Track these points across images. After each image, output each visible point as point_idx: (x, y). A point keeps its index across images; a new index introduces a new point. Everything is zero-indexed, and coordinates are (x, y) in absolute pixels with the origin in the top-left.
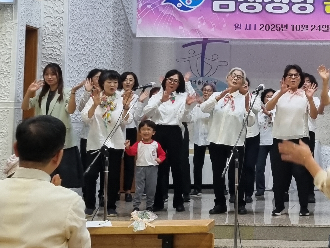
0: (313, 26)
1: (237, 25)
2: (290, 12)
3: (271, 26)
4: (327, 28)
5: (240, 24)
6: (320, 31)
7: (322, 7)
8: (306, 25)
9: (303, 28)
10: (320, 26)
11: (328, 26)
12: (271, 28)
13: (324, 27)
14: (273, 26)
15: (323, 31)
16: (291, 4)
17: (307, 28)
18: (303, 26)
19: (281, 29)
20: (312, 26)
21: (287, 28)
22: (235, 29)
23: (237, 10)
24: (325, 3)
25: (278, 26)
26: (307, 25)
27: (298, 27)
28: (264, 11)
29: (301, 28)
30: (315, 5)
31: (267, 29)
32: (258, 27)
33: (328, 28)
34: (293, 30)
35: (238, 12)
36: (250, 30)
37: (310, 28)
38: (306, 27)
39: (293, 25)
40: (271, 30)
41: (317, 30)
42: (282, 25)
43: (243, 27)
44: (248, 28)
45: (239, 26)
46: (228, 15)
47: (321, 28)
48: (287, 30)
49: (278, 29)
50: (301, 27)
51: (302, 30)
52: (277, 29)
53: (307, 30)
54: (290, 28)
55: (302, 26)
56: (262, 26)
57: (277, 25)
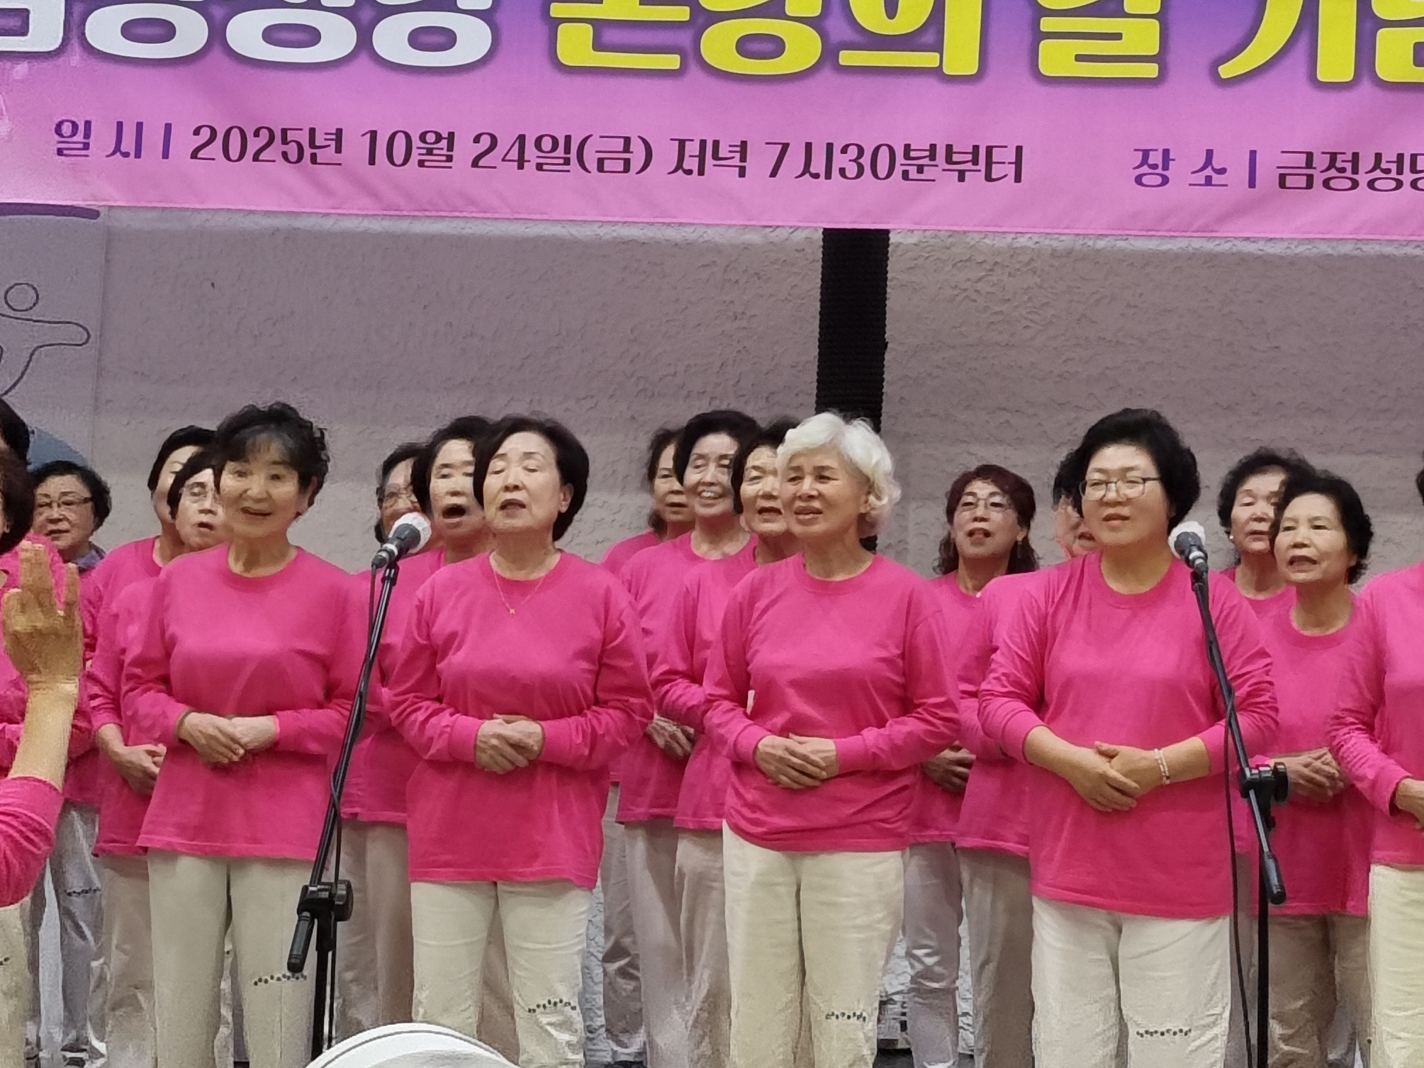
0: (485, 142)
1: (66, 129)
2: (364, 59)
3: (257, 134)
4: (560, 152)
5: (88, 124)
6: (521, 167)
7: (541, 29)
8: (445, 135)
9: (430, 152)
10: (522, 138)
11: (568, 138)
12: (253, 145)
13: (547, 144)
14: (264, 134)
15: (539, 167)
16: (366, 14)
17: (450, 148)
18: (431, 138)
19: (308, 152)
20: (477, 140)
21: (338, 150)
22: (60, 152)
23: (75, 42)
24: (557, 10)
25: (291, 135)
26: (451, 135)
27: (400, 142)
28: (217, 52)
29: (415, 152)
30: (499, 17)
31: (234, 151)
32: (183, 142)
33: (567, 150)
34: (372, 161)
35: (75, 57)
36: (138, 155)
37: (465, 150)
38: (444, 143)
39: (374, 134)
40: (256, 158)
41: (503, 160)
42: (312, 131)
43: (103, 139)
44: (128, 144)
45: (79, 137)
46: (22, 68)
47: (531, 152)
48: (337, 158)
49: (293, 156)
50: (416, 142)
51: (421, 164)
52: (285, 155)
53: (450, 159)
54: (356, 147)
55: (423, 137)
56: (205, 134)
57: (284, 131)
